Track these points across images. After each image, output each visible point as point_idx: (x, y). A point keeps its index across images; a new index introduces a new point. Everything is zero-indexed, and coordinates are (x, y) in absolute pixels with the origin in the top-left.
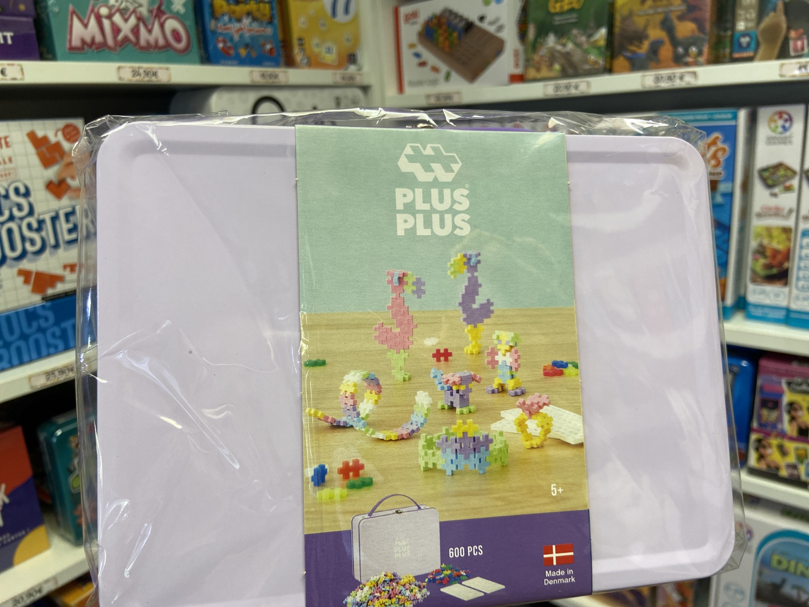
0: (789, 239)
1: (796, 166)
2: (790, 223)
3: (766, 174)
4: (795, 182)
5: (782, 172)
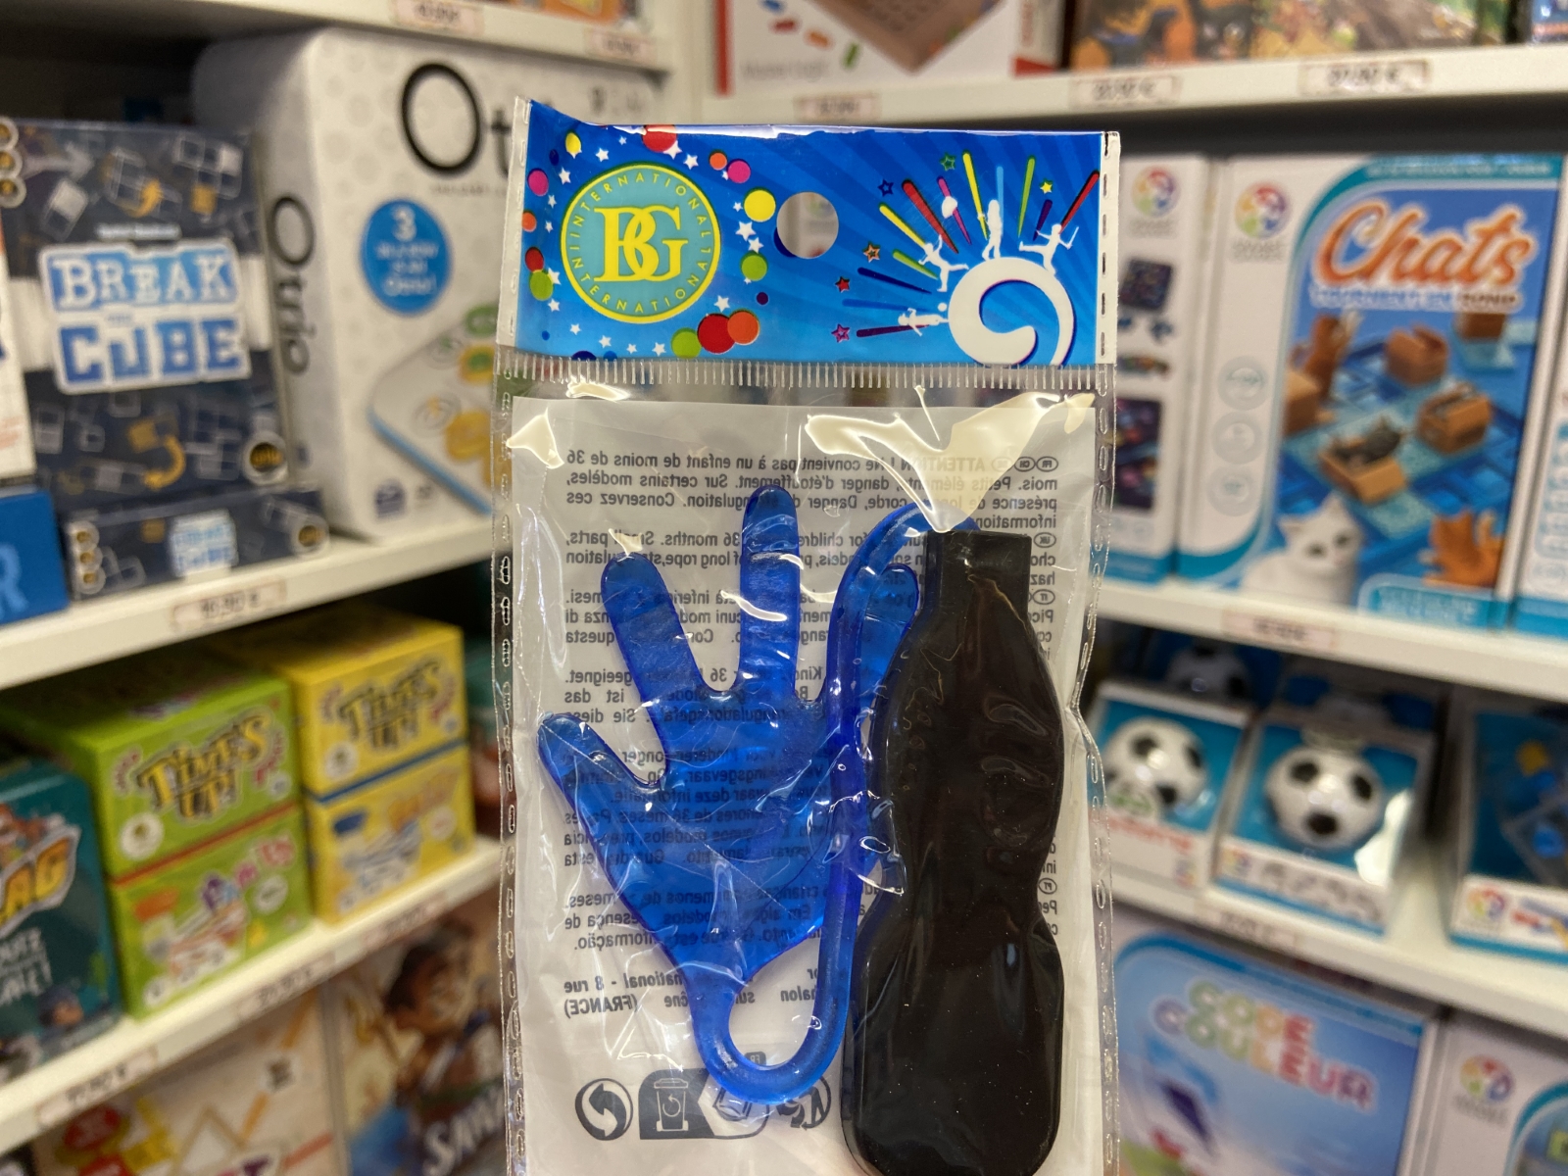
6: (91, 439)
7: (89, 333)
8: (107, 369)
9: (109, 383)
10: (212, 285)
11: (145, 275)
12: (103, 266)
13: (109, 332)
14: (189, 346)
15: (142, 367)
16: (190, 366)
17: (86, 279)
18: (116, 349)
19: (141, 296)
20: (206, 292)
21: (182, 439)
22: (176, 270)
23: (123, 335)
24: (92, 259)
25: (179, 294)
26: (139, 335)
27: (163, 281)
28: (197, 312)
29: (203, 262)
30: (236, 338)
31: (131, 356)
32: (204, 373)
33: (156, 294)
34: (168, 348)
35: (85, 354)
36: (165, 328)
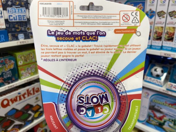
0: (163, 30)
1: (166, 12)
2: (163, 26)
3: (159, 13)
4: (165, 16)
5: (162, 13)
6: (12, 26)
7: (12, 16)
8: (13, 20)
9: (13, 21)
10: (23, 12)
11: (17, 11)
12: (13, 10)
13: (13, 16)
14: (21, 18)
15: (16, 19)
16: (21, 19)
17: (11, 11)
18: (14, 18)
19: (16, 13)
20: (23, 13)
21: (20, 26)
22: (20, 10)
23: (15, 16)
24: (12, 9)
25: (20, 13)
26: (16, 16)
27: (19, 11)
28: (22, 14)
29: (22, 10)
30: (26, 17)
31: (15, 18)
32: (22, 20)
33: (18, 13)
34: (19, 18)
35: (11, 18)
36: (19, 16)
